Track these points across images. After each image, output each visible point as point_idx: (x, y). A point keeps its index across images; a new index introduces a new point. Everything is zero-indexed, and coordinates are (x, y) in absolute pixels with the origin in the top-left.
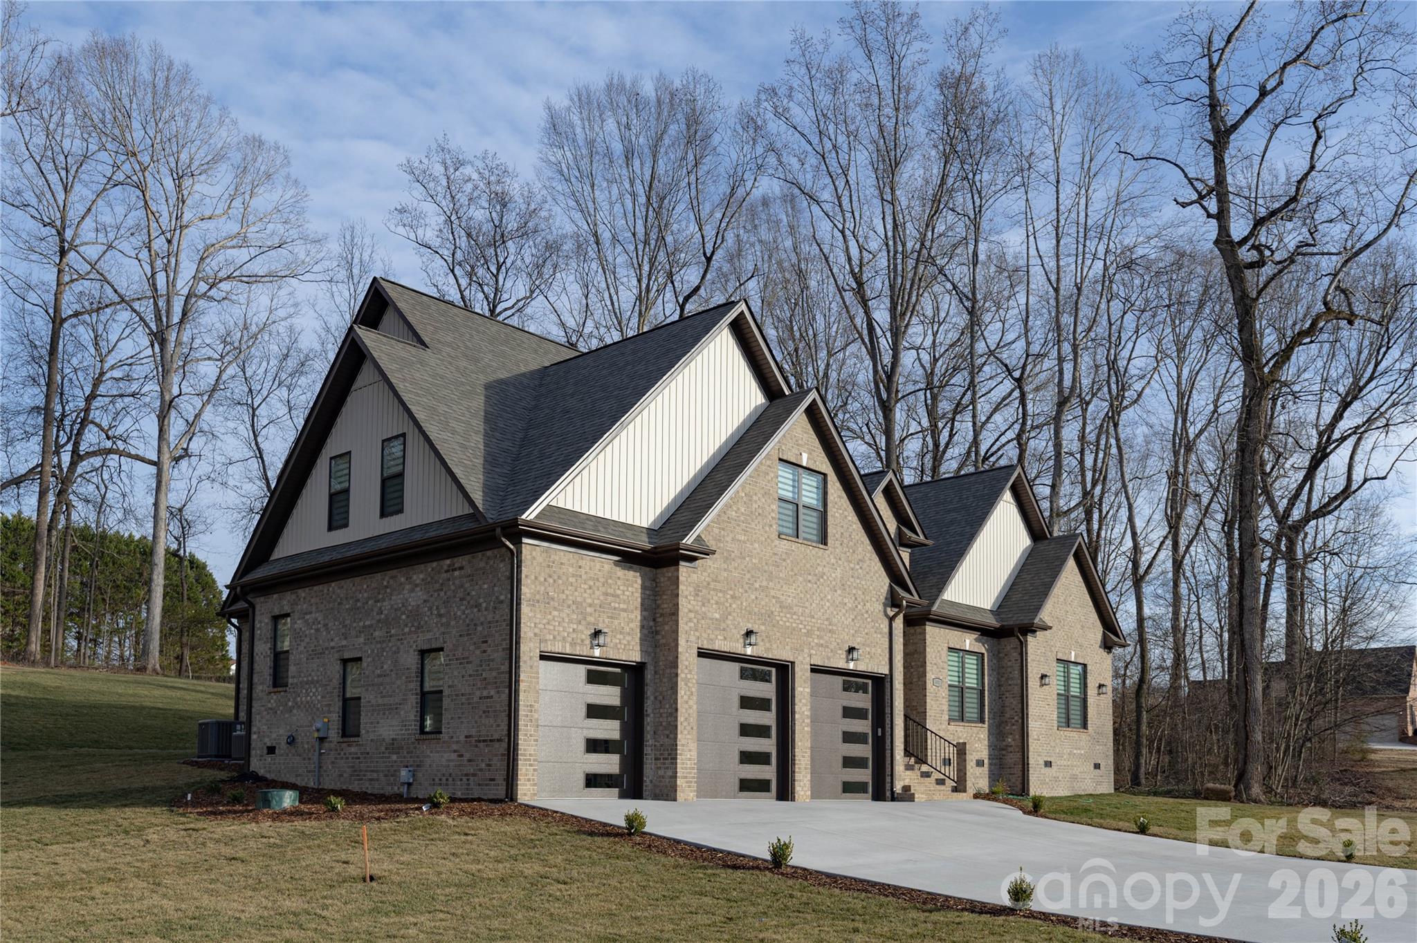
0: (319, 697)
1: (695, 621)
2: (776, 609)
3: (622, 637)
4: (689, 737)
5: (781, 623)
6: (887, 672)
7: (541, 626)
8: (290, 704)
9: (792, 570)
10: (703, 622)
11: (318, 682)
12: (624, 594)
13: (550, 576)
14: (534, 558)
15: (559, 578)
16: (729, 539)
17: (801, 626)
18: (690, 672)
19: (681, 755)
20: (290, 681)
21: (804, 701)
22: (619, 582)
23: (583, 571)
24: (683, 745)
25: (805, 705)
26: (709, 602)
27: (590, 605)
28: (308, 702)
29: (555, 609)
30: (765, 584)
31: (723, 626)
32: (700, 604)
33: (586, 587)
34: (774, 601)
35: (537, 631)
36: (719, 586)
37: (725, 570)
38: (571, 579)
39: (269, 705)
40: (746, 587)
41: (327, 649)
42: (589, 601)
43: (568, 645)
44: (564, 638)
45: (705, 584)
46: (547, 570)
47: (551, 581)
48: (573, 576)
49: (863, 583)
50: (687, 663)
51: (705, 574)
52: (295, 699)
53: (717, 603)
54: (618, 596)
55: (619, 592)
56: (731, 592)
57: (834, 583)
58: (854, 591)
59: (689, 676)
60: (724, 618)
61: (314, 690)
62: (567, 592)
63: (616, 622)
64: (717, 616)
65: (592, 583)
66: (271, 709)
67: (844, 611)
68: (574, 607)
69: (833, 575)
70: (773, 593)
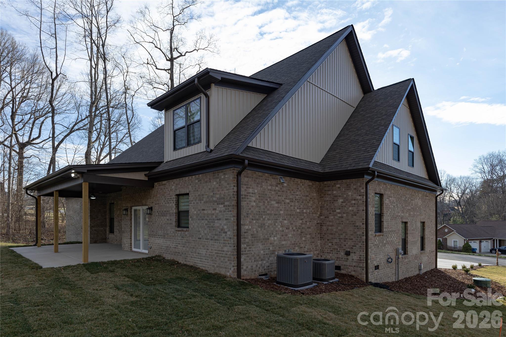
0: (395, 238)
8: (385, 242)
11: (395, 231)
20: (384, 230)
28: (391, 241)
39: (375, 243)
41: (398, 216)
52: (386, 239)
61: (393, 235)
66: (376, 245)
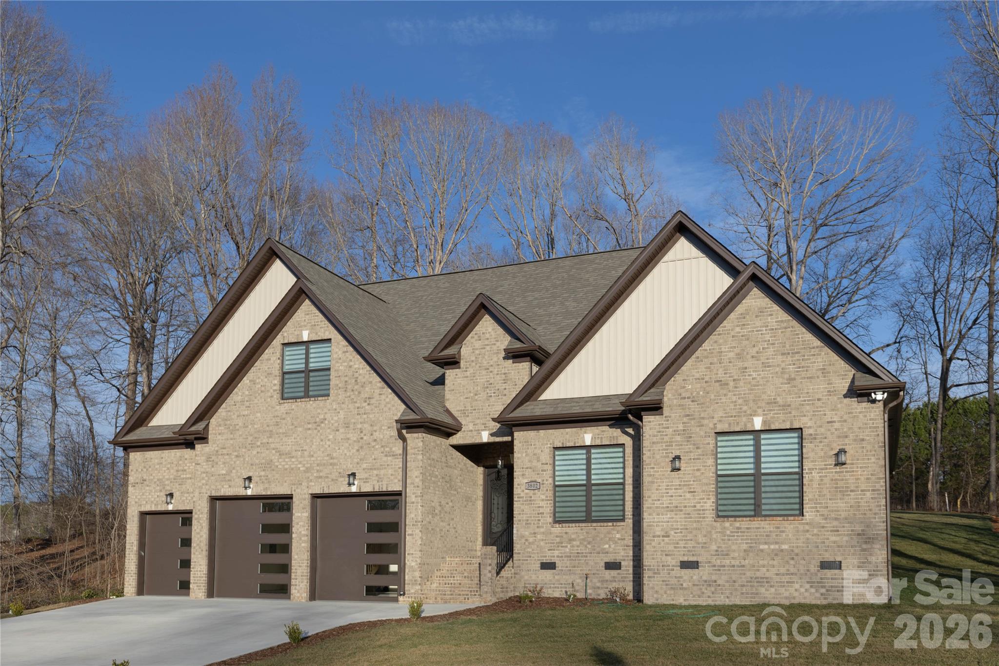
1: (206, 478)
2: (275, 458)
3: (187, 495)
4: (199, 556)
5: (280, 467)
6: (397, 487)
7: (139, 497)
9: (292, 424)
10: (212, 478)
12: (189, 468)
13: (145, 467)
14: (136, 459)
15: (150, 467)
16: (234, 417)
17: (299, 466)
18: (202, 513)
19: (193, 568)
21: (301, 523)
22: (186, 462)
23: (164, 460)
24: (195, 562)
25: (304, 526)
26: (217, 463)
27: (168, 479)
29: (148, 486)
30: (265, 441)
31: (228, 478)
32: (210, 466)
33: (165, 469)
34: (274, 452)
35: (137, 500)
36: (225, 451)
37: (231, 439)
38: (157, 467)
40: (249, 447)
42: (167, 477)
43: (153, 506)
44: (152, 502)
45: (215, 452)
46: (143, 465)
47: (145, 470)
48: (158, 464)
49: (371, 416)
50: (199, 508)
51: (214, 446)
53: (224, 463)
54: (185, 470)
55: (186, 468)
56: (236, 454)
57: (336, 424)
58: (359, 426)
59: (201, 516)
60: (229, 472)
62: (153, 475)
63: (184, 486)
64: (224, 472)
65: (169, 466)
67: (347, 445)
68: (158, 483)
69: (336, 418)
70: (272, 446)
